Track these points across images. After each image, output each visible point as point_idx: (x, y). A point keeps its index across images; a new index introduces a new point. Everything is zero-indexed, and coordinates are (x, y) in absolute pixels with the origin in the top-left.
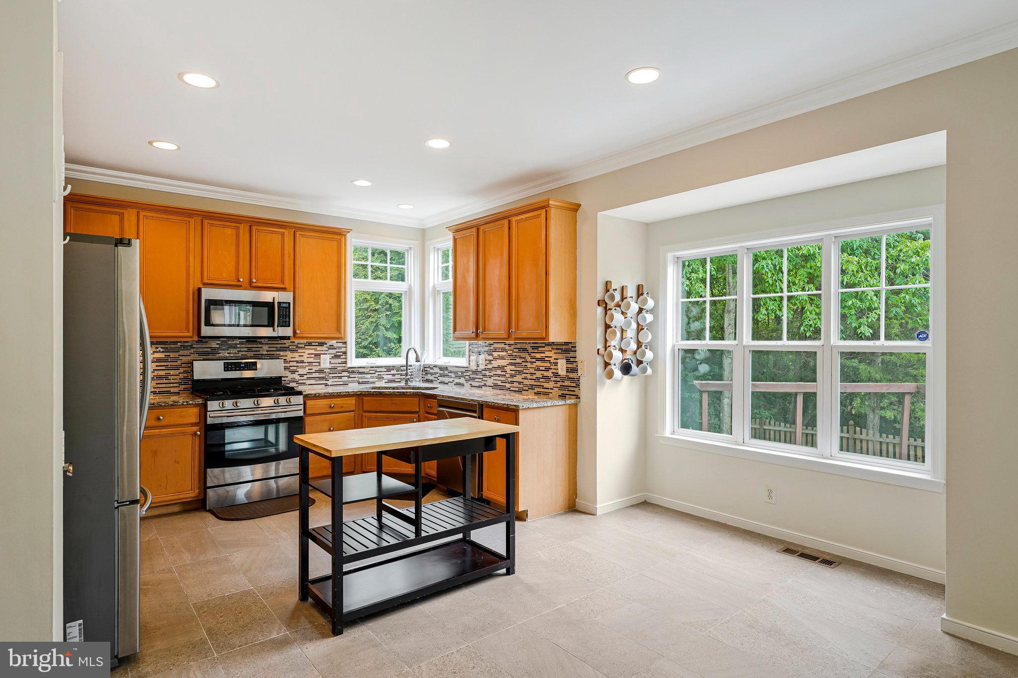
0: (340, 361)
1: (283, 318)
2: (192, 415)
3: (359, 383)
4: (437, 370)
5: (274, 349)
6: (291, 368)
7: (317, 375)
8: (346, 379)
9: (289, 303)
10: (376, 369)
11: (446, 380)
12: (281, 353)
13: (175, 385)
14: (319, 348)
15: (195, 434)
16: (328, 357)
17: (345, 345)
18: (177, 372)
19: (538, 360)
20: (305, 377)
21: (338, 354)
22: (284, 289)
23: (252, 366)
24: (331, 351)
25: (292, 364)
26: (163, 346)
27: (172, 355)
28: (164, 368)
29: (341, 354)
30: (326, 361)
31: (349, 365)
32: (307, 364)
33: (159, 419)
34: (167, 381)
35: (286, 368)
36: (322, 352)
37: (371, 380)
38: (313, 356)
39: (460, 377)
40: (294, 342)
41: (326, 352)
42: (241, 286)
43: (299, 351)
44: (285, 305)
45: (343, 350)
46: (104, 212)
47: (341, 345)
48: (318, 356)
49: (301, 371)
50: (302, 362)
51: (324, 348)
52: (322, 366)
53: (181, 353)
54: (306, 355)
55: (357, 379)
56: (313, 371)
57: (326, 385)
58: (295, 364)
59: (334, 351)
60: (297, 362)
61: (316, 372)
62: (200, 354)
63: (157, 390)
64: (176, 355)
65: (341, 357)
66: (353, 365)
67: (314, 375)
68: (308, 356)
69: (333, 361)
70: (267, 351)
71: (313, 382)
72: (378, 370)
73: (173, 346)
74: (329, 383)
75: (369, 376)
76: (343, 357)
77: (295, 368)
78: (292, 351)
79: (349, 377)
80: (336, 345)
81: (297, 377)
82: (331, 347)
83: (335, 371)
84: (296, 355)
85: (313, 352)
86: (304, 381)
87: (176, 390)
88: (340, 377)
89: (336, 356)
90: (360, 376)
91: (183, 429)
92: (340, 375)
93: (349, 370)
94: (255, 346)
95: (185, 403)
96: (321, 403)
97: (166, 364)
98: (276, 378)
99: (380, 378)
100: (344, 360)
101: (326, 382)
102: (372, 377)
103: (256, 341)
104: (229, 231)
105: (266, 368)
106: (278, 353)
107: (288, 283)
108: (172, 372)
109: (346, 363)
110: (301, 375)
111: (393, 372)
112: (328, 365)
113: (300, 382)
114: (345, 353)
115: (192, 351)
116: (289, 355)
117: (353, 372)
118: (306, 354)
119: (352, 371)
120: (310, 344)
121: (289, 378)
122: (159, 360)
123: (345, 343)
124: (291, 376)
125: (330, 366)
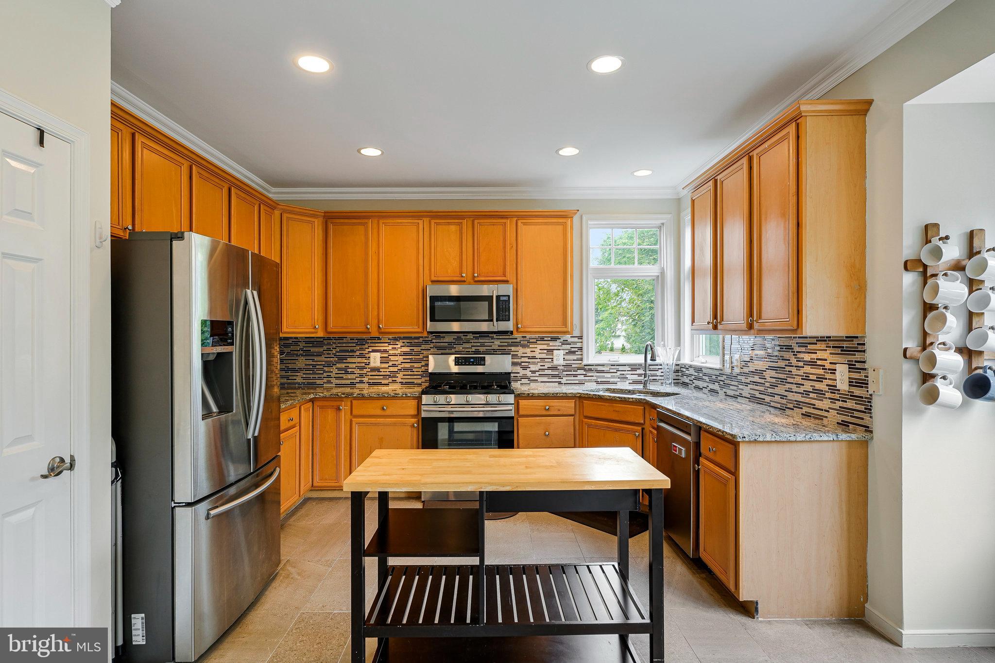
0: (575, 357)
1: (503, 312)
2: (410, 407)
3: (597, 382)
4: (691, 371)
5: (506, 344)
6: (523, 364)
7: (550, 372)
8: (582, 377)
9: (509, 296)
10: (618, 367)
11: (701, 384)
12: (513, 348)
13: (418, 377)
14: (551, 343)
15: (413, 426)
16: (562, 352)
17: (580, 340)
18: (419, 365)
19: (807, 363)
20: (537, 374)
21: (573, 349)
22: (506, 282)
23: (481, 361)
24: (564, 347)
25: (523, 360)
26: (408, 341)
27: (416, 349)
28: (409, 361)
29: (576, 349)
30: (559, 358)
31: (585, 362)
32: (539, 360)
33: (383, 409)
34: (412, 373)
35: (514, 364)
36: (556, 348)
37: (612, 380)
38: (546, 351)
39: (713, 382)
40: (526, 337)
41: (559, 348)
42: (464, 281)
43: (531, 346)
44: (499, 298)
45: (579, 345)
46: (354, 224)
47: (576, 340)
48: (550, 351)
49: (533, 368)
50: (534, 358)
51: (558, 343)
52: (555, 362)
53: (423, 347)
54: (538, 351)
55: (594, 378)
56: (546, 367)
57: (560, 383)
58: (526, 360)
59: (568, 347)
60: (529, 358)
61: (549, 368)
62: (439, 348)
63: (404, 381)
64: (419, 349)
65: (577, 353)
66: (590, 362)
67: (546, 372)
68: (540, 351)
69: (567, 357)
70: (498, 346)
71: (545, 379)
72: (621, 368)
73: (416, 341)
74: (564, 381)
75: (609, 375)
76: (579, 353)
77: (527, 364)
78: (524, 346)
79: (585, 375)
80: (570, 340)
81: (529, 374)
82: (565, 342)
83: (569, 368)
84: (528, 350)
85: (545, 347)
86: (536, 378)
87: (419, 381)
88: (575, 376)
89: (570, 352)
90: (598, 374)
91: (403, 420)
92: (574, 373)
93: (586, 367)
94: (487, 341)
95: (404, 396)
96: (534, 404)
97: (410, 357)
98: (506, 373)
99: (623, 378)
100: (580, 357)
101: (560, 380)
102: (613, 377)
103: (488, 336)
104: (453, 228)
105: (496, 364)
106: (509, 348)
107: (510, 276)
108: (416, 365)
109: (581, 360)
110: (533, 372)
111: (639, 372)
112: (562, 362)
113: (532, 378)
114: (581, 349)
115: (432, 345)
116: (521, 351)
117: (590, 370)
118: (538, 349)
119: (588, 369)
120: (542, 339)
121: (520, 375)
122: (405, 354)
123: (581, 337)
124: (522, 372)
125: (564, 363)
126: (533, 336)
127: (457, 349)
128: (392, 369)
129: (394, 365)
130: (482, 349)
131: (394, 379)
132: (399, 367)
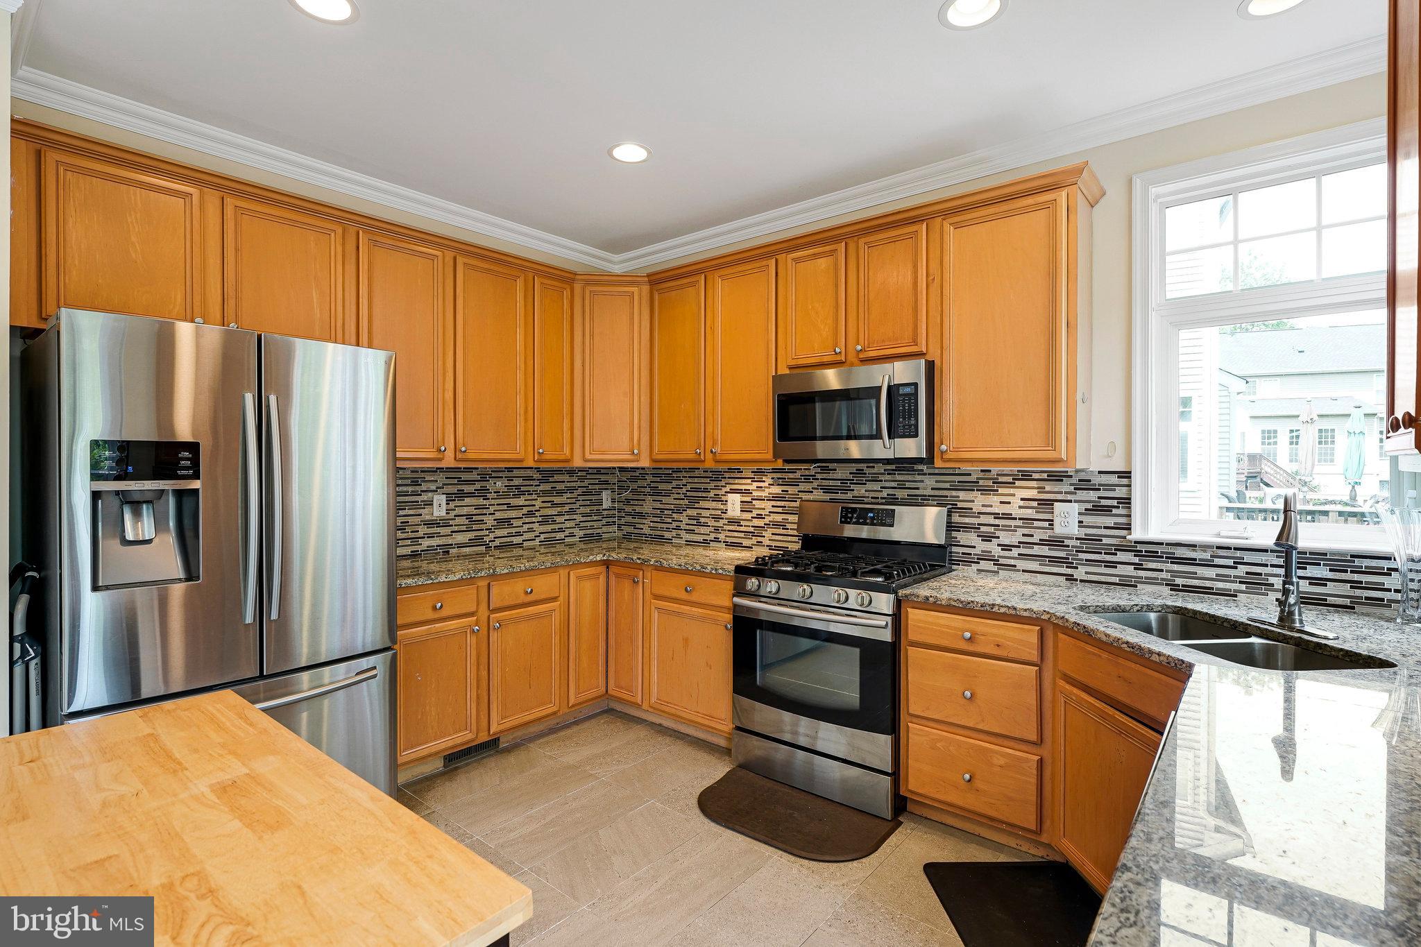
0: (1110, 521)
1: (904, 419)
2: (724, 593)
3: (1175, 588)
5: (947, 485)
6: (983, 529)
7: (1045, 551)
8: (1129, 570)
9: (916, 385)
10: (1238, 554)
14: (1049, 486)
15: (726, 626)
16: (1076, 507)
17: (1125, 481)
18: (796, 518)
20: (1015, 552)
21: (1104, 502)
23: (888, 519)
24: (1082, 495)
25: (983, 519)
27: (791, 490)
28: (780, 510)
29: (1115, 503)
30: (1068, 520)
31: (1137, 534)
32: (1020, 523)
33: (687, 590)
34: (784, 532)
35: (954, 527)
36: (1059, 497)
37: (1220, 585)
38: (1035, 504)
40: (990, 471)
41: (1069, 497)
43: (1001, 491)
44: (908, 390)
45: (1121, 492)
47: (1113, 479)
48: (1047, 504)
49: (1005, 538)
50: (1008, 517)
51: (1065, 487)
52: (1059, 530)
53: (802, 487)
54: (1016, 502)
55: (1164, 575)
56: (1035, 539)
57: (1070, 578)
58: (992, 520)
59: (1093, 495)
60: (997, 516)
61: (1042, 542)
63: (774, 544)
64: (797, 489)
65: (1115, 511)
66: (1152, 535)
67: (1037, 550)
68: (1022, 503)
69: (1088, 520)
70: (932, 489)
71: (1034, 566)
72: (1248, 557)
73: (791, 476)
74: (1080, 573)
75: (1211, 573)
76: (1121, 511)
77: (992, 529)
78: (985, 491)
79: (1138, 567)
80: (1098, 479)
81: (997, 551)
82: (1084, 485)
83: (1094, 546)
84: (994, 500)
85: (1033, 493)
86: (1012, 562)
88: (1113, 565)
89: (1098, 509)
90: (1176, 567)
91: (714, 613)
92: (1108, 558)
93: (1139, 547)
94: (910, 478)
95: (714, 572)
96: (942, 622)
97: (782, 504)
100: (1123, 520)
101: (1069, 571)
102: (1219, 578)
104: (822, 262)
106: (954, 493)
108: (790, 518)
109: (1128, 528)
110: (1006, 548)
112: (1075, 530)
113: (1002, 561)
114: (1126, 502)
115: (815, 484)
116: (978, 501)
117: (1153, 555)
118: (1017, 499)
119: (1146, 552)
120: (1026, 476)
121: (977, 551)
122: (775, 498)
123: (1127, 475)
124: (981, 546)
125: (1082, 533)
126: (1007, 469)
127: (856, 493)
128: (757, 522)
129: (760, 517)
130: (901, 494)
131: (760, 539)
132: (767, 520)
